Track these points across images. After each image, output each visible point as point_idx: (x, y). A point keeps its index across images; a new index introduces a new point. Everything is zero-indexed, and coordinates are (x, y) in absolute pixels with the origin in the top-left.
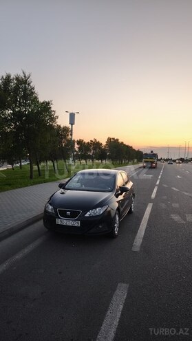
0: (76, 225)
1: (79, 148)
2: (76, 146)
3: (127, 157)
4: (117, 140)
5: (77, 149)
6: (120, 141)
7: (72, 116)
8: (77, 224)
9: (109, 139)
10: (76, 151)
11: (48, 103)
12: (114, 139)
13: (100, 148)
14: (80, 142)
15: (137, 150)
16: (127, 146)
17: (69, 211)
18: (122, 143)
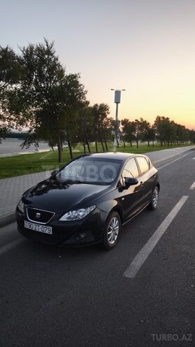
0: (47, 232)
1: (123, 129)
2: (121, 127)
3: (177, 137)
4: (168, 119)
5: (121, 130)
6: (170, 120)
7: (118, 94)
8: (48, 230)
9: (158, 118)
10: (120, 132)
11: (74, 76)
12: (163, 118)
13: (147, 128)
14: (125, 122)
15: (190, 129)
16: (179, 126)
17: (39, 212)
18: (173, 122)
